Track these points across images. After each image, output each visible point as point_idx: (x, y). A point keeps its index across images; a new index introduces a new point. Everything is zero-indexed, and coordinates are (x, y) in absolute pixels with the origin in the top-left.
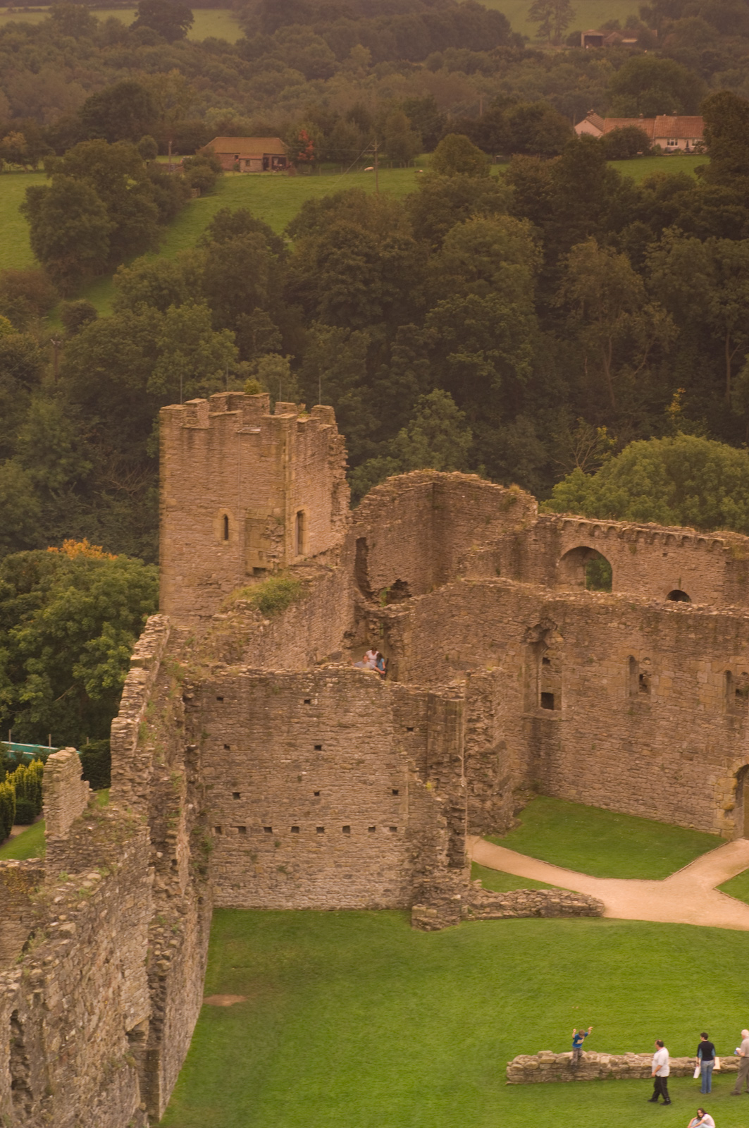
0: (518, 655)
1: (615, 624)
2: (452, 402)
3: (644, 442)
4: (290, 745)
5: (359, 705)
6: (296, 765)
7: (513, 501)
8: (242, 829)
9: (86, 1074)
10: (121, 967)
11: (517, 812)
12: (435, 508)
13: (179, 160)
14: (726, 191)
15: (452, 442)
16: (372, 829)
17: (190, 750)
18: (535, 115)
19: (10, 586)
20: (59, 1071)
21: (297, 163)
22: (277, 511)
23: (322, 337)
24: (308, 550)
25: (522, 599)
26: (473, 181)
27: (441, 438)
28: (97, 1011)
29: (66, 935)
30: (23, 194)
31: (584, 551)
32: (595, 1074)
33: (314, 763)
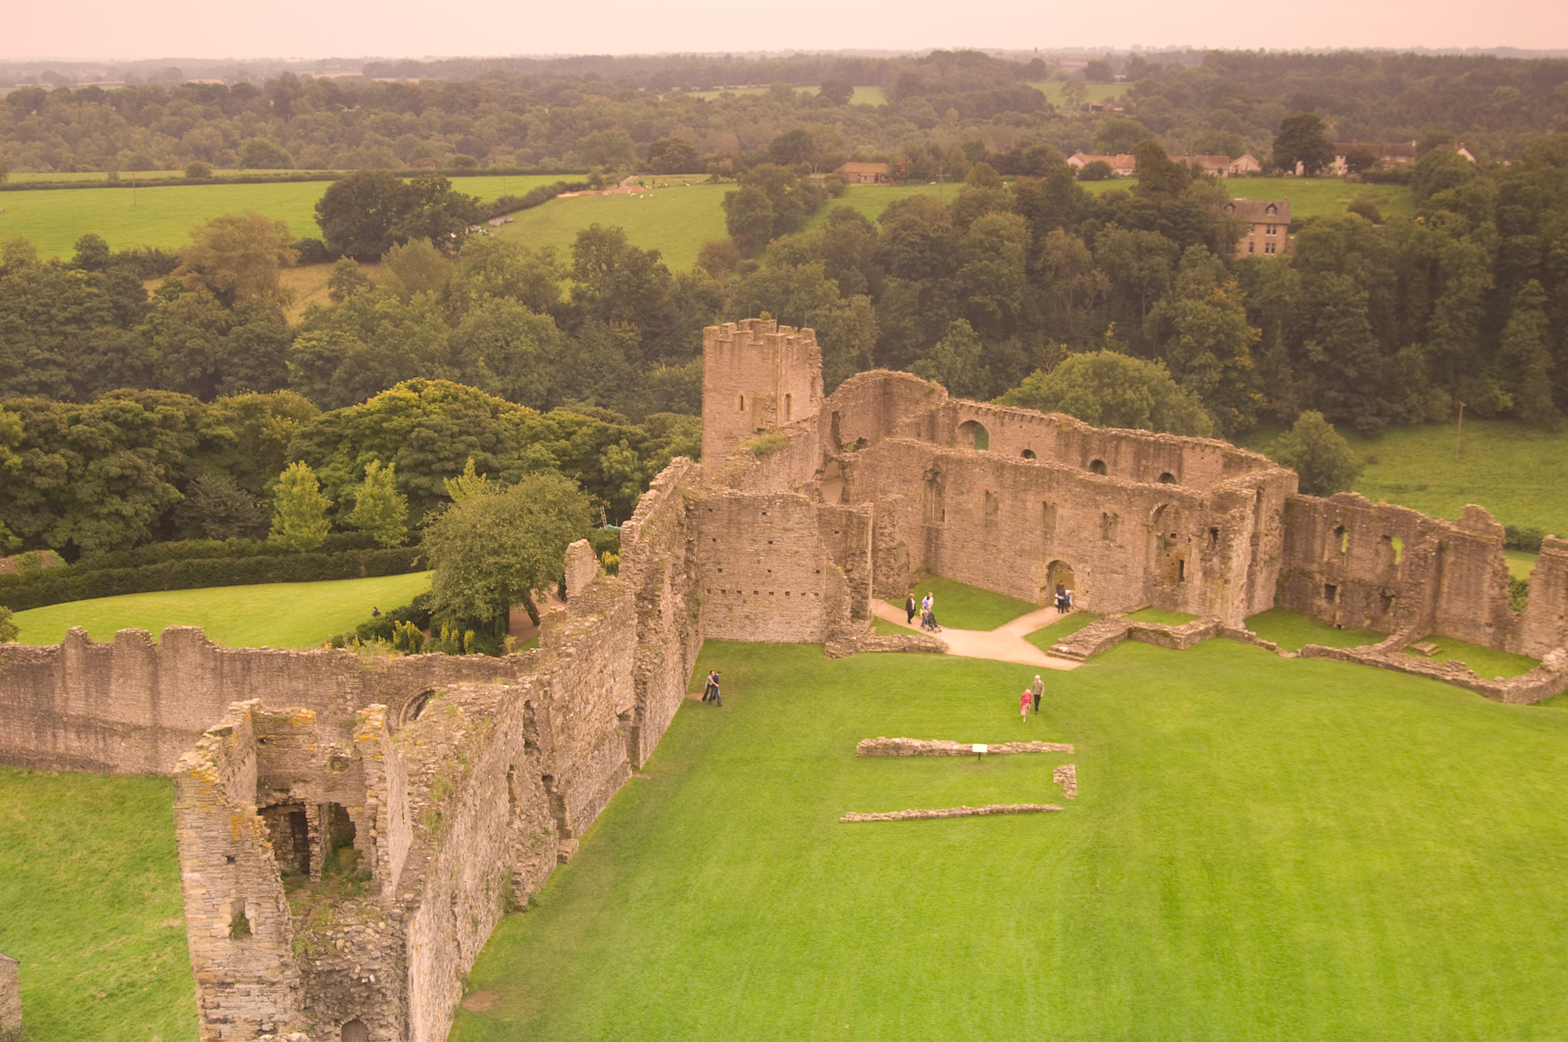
0: (918, 488)
1: (977, 470)
2: (969, 326)
3: (1080, 355)
4: (753, 540)
5: (796, 517)
6: (757, 553)
7: (932, 391)
8: (724, 591)
9: (582, 740)
10: (613, 675)
11: (912, 586)
12: (885, 393)
13: (823, 176)
14: (1145, 201)
15: (969, 351)
16: (803, 594)
17: (689, 542)
18: (1042, 152)
19: (647, 435)
20: (561, 738)
21: (895, 179)
22: (773, 393)
23: (892, 285)
24: (793, 418)
25: (922, 452)
26: (991, 192)
27: (962, 348)
28: (592, 702)
29: (569, 655)
30: (723, 194)
31: (972, 424)
32: (911, 752)
33: (768, 552)
